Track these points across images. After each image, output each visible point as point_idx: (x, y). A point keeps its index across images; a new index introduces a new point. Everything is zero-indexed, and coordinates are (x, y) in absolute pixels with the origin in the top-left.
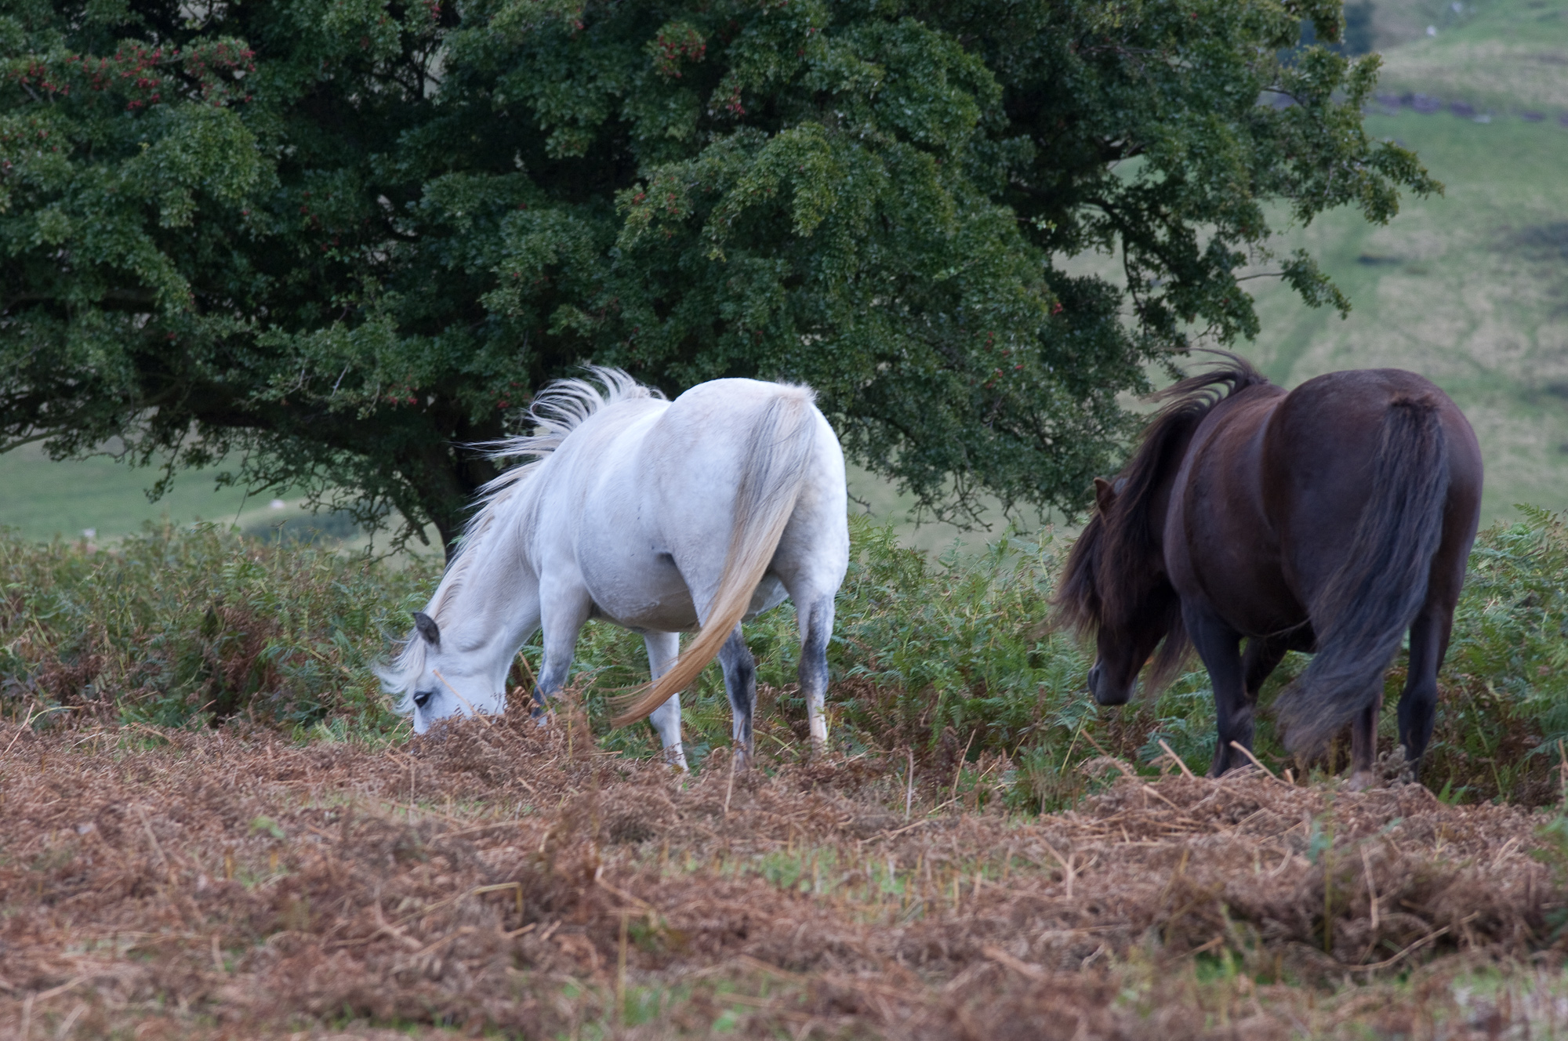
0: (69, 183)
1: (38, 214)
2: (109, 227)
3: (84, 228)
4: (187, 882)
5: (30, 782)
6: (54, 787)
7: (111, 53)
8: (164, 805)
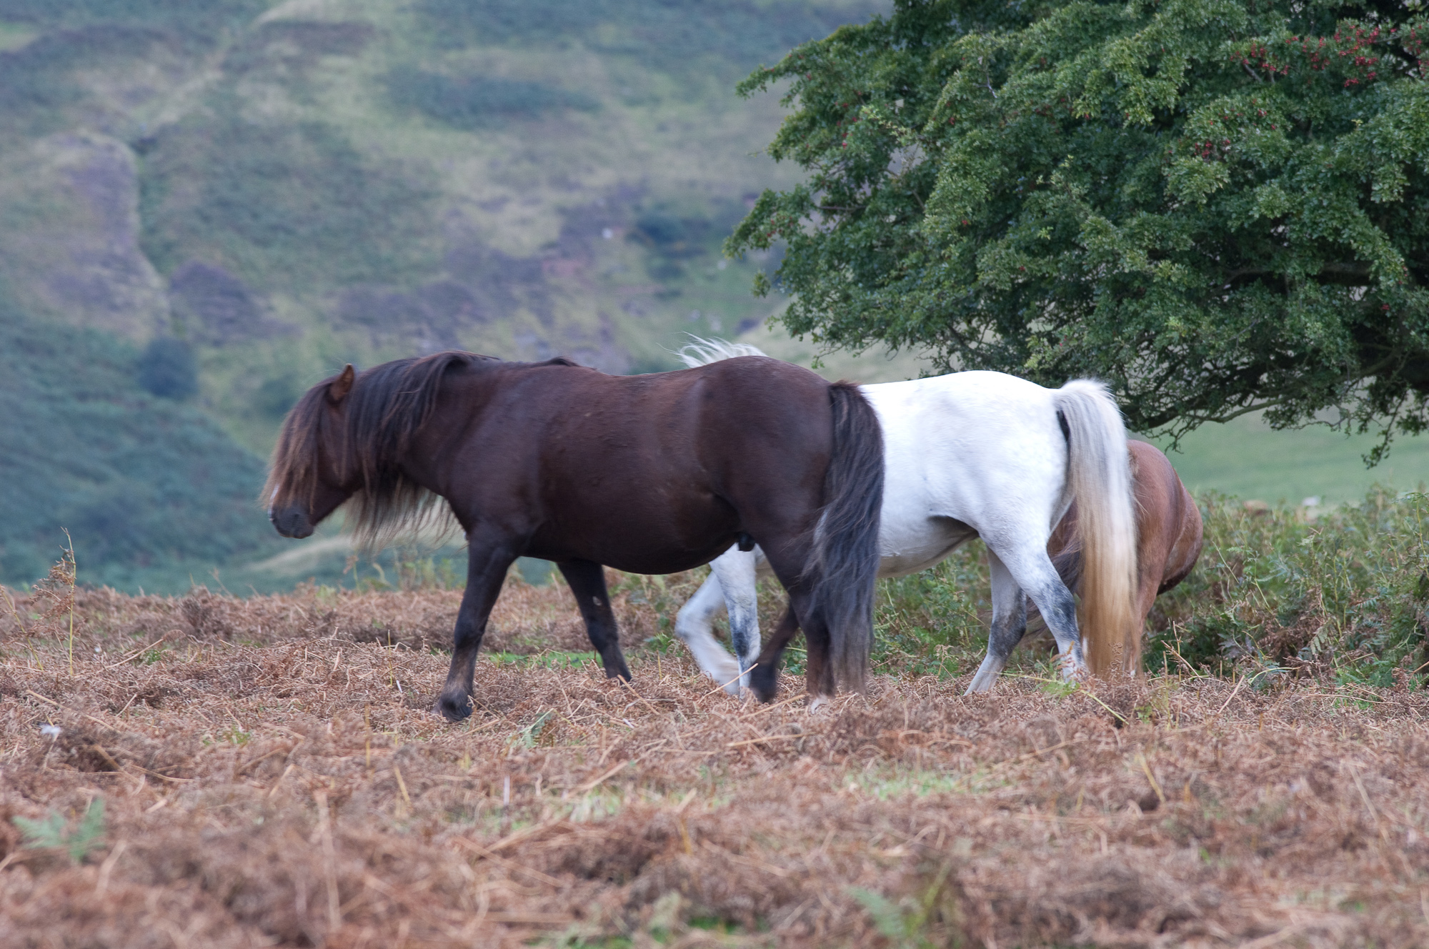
0: (1287, 159)
1: (1258, 190)
2: (1325, 203)
3: (1301, 204)
4: (1398, 837)
5: (1246, 739)
6: (1270, 743)
7: (1332, 33)
8: (1376, 762)
